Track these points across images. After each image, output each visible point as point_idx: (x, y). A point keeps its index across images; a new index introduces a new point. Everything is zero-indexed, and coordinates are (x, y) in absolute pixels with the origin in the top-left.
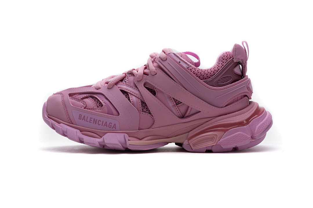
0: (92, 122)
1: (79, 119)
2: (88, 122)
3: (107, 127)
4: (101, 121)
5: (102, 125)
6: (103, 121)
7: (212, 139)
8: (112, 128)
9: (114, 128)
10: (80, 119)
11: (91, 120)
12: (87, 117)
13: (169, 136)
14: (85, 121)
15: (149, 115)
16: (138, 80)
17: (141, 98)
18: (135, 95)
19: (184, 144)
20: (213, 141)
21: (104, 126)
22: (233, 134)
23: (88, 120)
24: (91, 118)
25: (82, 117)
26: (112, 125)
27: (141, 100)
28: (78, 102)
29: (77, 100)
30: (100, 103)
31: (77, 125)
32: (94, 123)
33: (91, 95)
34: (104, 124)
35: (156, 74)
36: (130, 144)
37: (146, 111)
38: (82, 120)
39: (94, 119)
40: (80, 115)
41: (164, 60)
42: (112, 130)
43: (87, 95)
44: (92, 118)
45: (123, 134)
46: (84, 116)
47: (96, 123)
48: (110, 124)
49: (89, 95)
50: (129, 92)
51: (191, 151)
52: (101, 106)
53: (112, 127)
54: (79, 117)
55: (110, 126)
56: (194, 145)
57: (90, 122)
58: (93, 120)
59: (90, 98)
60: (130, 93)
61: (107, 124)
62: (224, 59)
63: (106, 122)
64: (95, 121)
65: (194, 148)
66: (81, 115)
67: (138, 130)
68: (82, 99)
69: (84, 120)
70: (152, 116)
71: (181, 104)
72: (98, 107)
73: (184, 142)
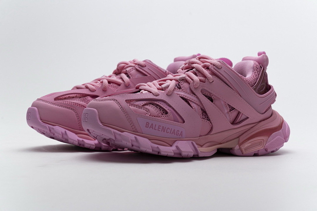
0: (161, 130)
1: (146, 127)
2: (156, 130)
3: (175, 135)
4: (169, 129)
5: (170, 133)
6: (171, 129)
7: (260, 143)
8: (179, 136)
9: (181, 136)
10: (148, 127)
11: (160, 128)
12: (156, 125)
13: (221, 142)
14: (153, 129)
15: (208, 122)
16: (196, 87)
17: (200, 105)
18: (195, 102)
19: (235, 149)
20: (261, 145)
21: (172, 134)
22: (274, 138)
23: (156, 129)
24: (159, 126)
25: (150, 126)
26: (180, 133)
27: (200, 107)
28: (140, 110)
29: (138, 107)
30: (164, 110)
31: (143, 133)
32: (163, 131)
33: (151, 102)
34: (172, 132)
35: (213, 81)
36: (201, 152)
37: (204, 118)
38: (150, 128)
39: (163, 127)
40: (147, 123)
41: (219, 68)
42: (179, 138)
43: (147, 102)
44: (161, 126)
45: (191, 141)
46: (152, 124)
47: (164, 131)
48: (178, 132)
49: (149, 102)
50: (188, 98)
51: (241, 154)
52: (165, 113)
53: (179, 134)
54: (146, 125)
55: (177, 134)
56: (245, 150)
57: (158, 130)
58: (161, 128)
59: (150, 105)
60: (189, 100)
61: (175, 132)
62: (257, 69)
63: (174, 130)
64: (164, 129)
65: (245, 153)
66: (149, 124)
67: (199, 137)
68: (143, 106)
69: (151, 128)
70: (210, 123)
71: (234, 110)
72: (162, 114)
73: (235, 147)
